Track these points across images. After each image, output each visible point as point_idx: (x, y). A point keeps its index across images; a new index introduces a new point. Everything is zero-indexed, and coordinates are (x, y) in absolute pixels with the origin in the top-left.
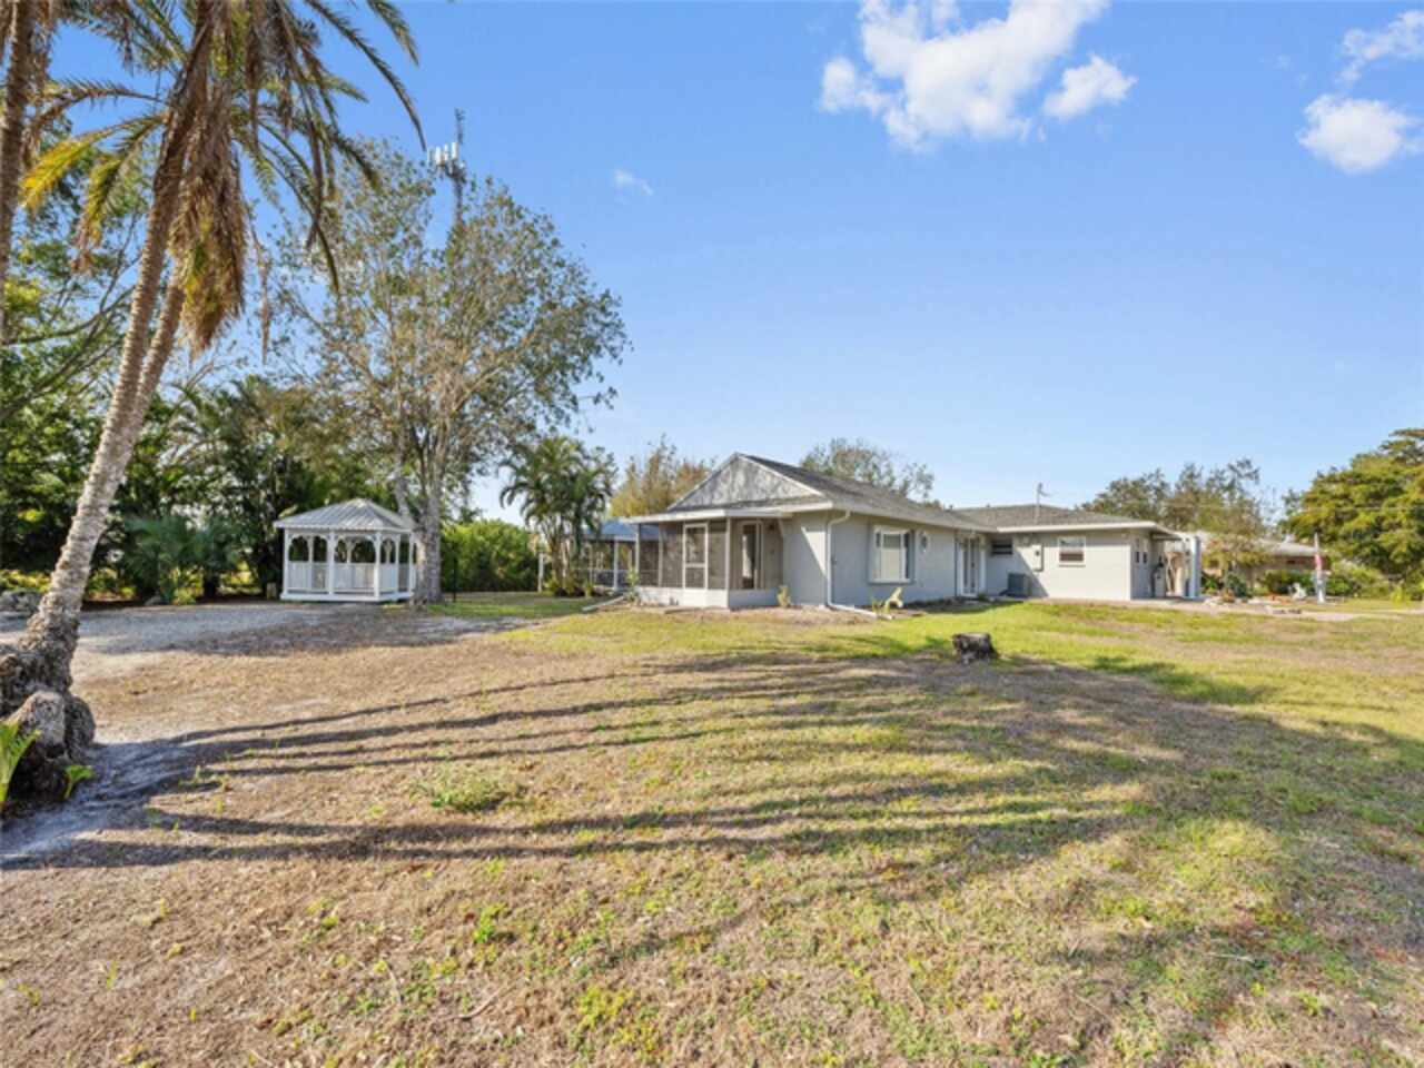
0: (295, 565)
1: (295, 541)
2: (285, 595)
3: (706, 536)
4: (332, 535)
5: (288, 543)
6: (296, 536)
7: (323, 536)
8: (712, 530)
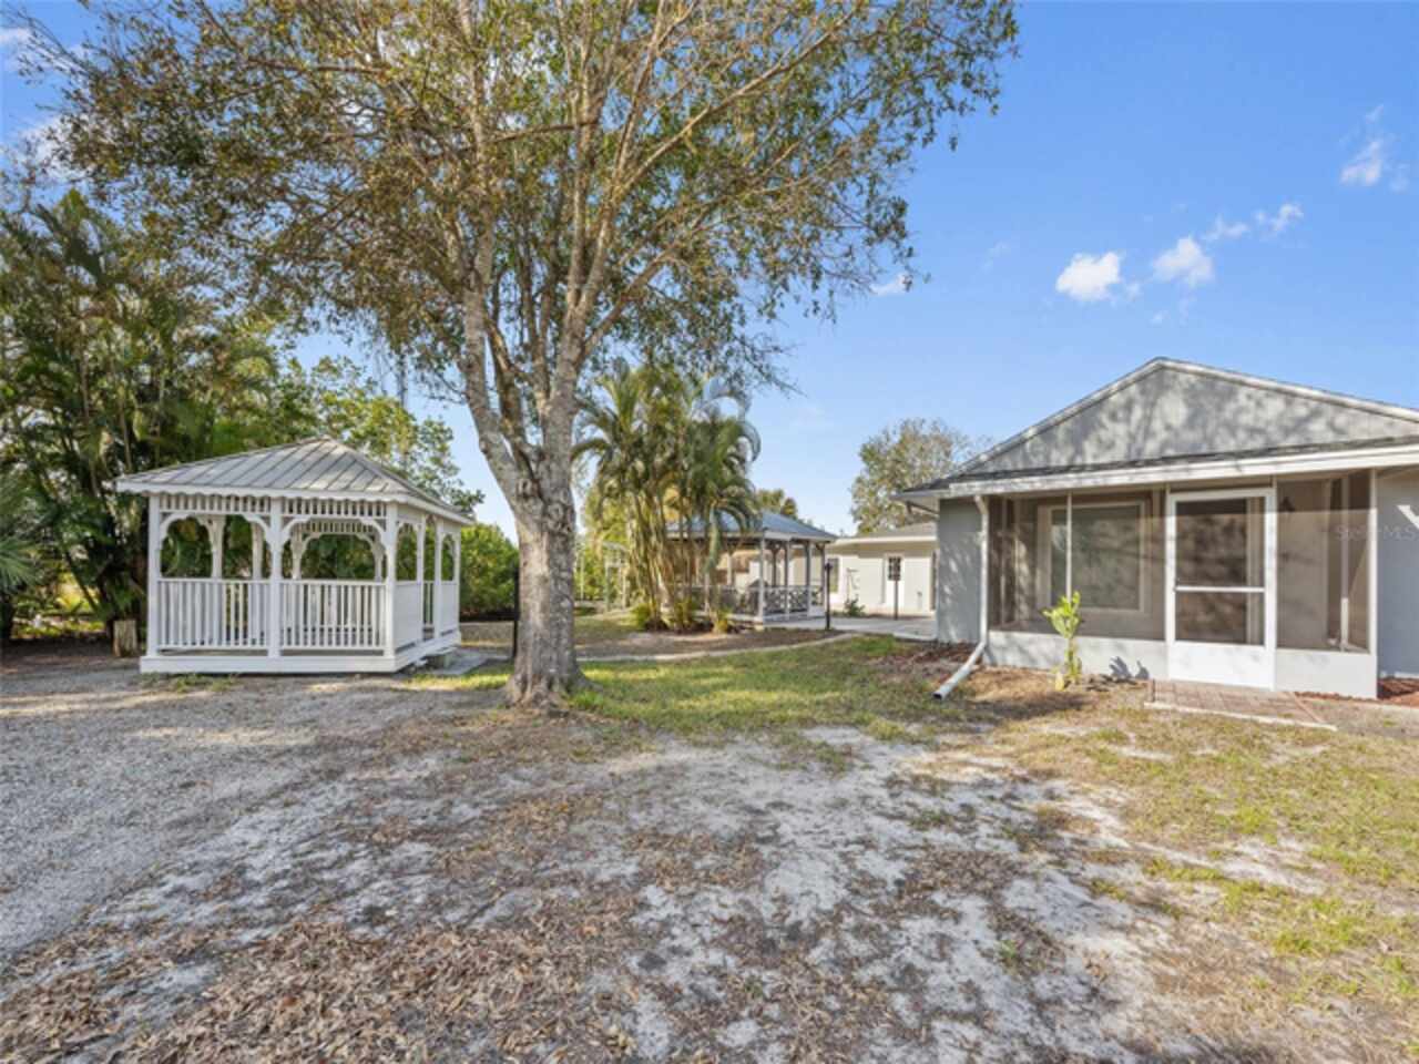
0: (176, 585)
1: (175, 528)
2: (151, 663)
3: (1271, 519)
4: (276, 514)
5: (158, 533)
6: (180, 514)
7: (252, 517)
8: (1285, 506)
